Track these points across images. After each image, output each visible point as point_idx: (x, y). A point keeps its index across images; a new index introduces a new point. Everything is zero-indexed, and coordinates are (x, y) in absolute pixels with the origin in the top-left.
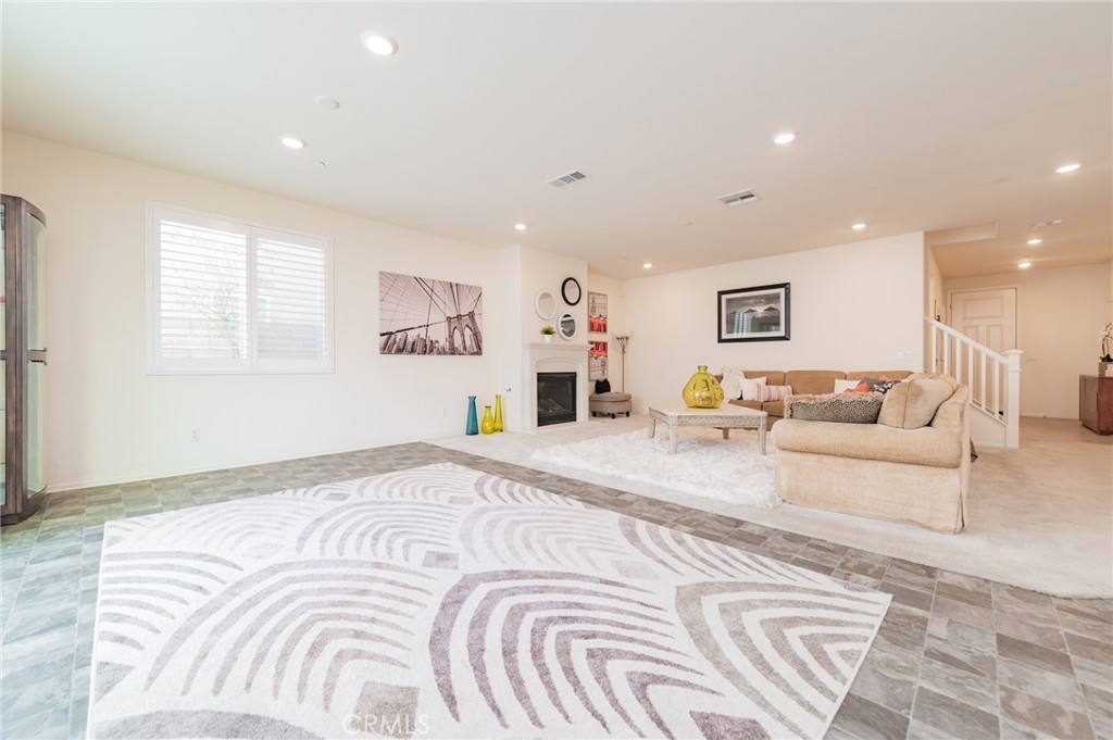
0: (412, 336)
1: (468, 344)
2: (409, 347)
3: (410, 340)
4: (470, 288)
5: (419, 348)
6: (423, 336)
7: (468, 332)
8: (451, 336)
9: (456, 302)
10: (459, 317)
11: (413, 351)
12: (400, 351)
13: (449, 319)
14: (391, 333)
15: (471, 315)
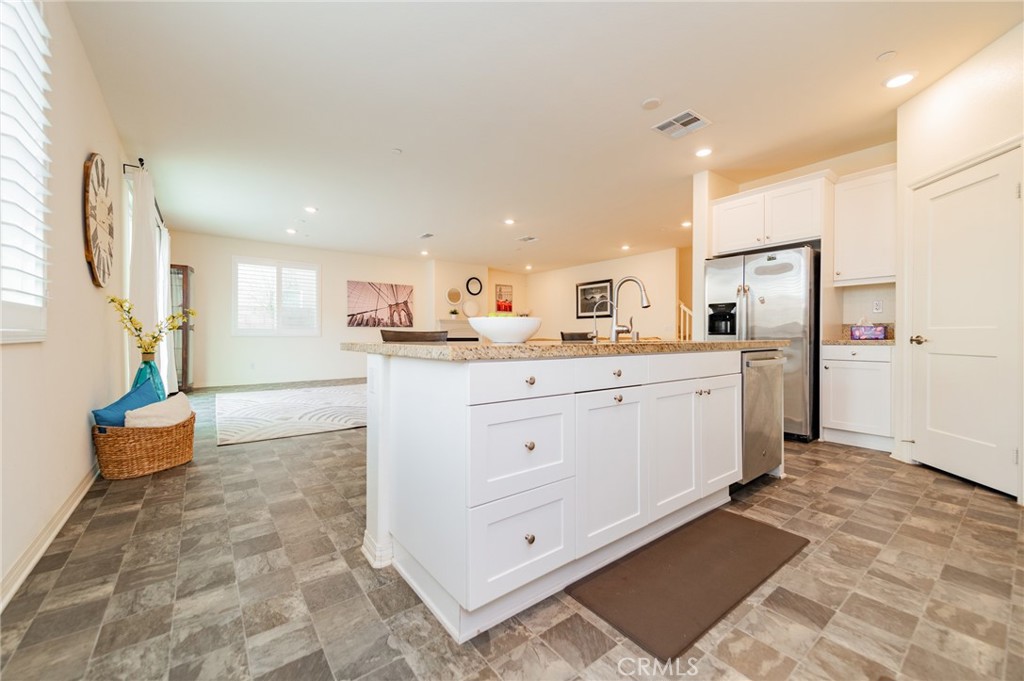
0: (366, 317)
1: (403, 319)
2: (365, 323)
3: (365, 319)
4: (405, 287)
5: (371, 323)
6: (373, 316)
7: (403, 313)
8: (392, 316)
9: (395, 295)
10: (397, 304)
11: (367, 325)
12: (359, 325)
13: (390, 306)
14: (353, 315)
15: (406, 303)
